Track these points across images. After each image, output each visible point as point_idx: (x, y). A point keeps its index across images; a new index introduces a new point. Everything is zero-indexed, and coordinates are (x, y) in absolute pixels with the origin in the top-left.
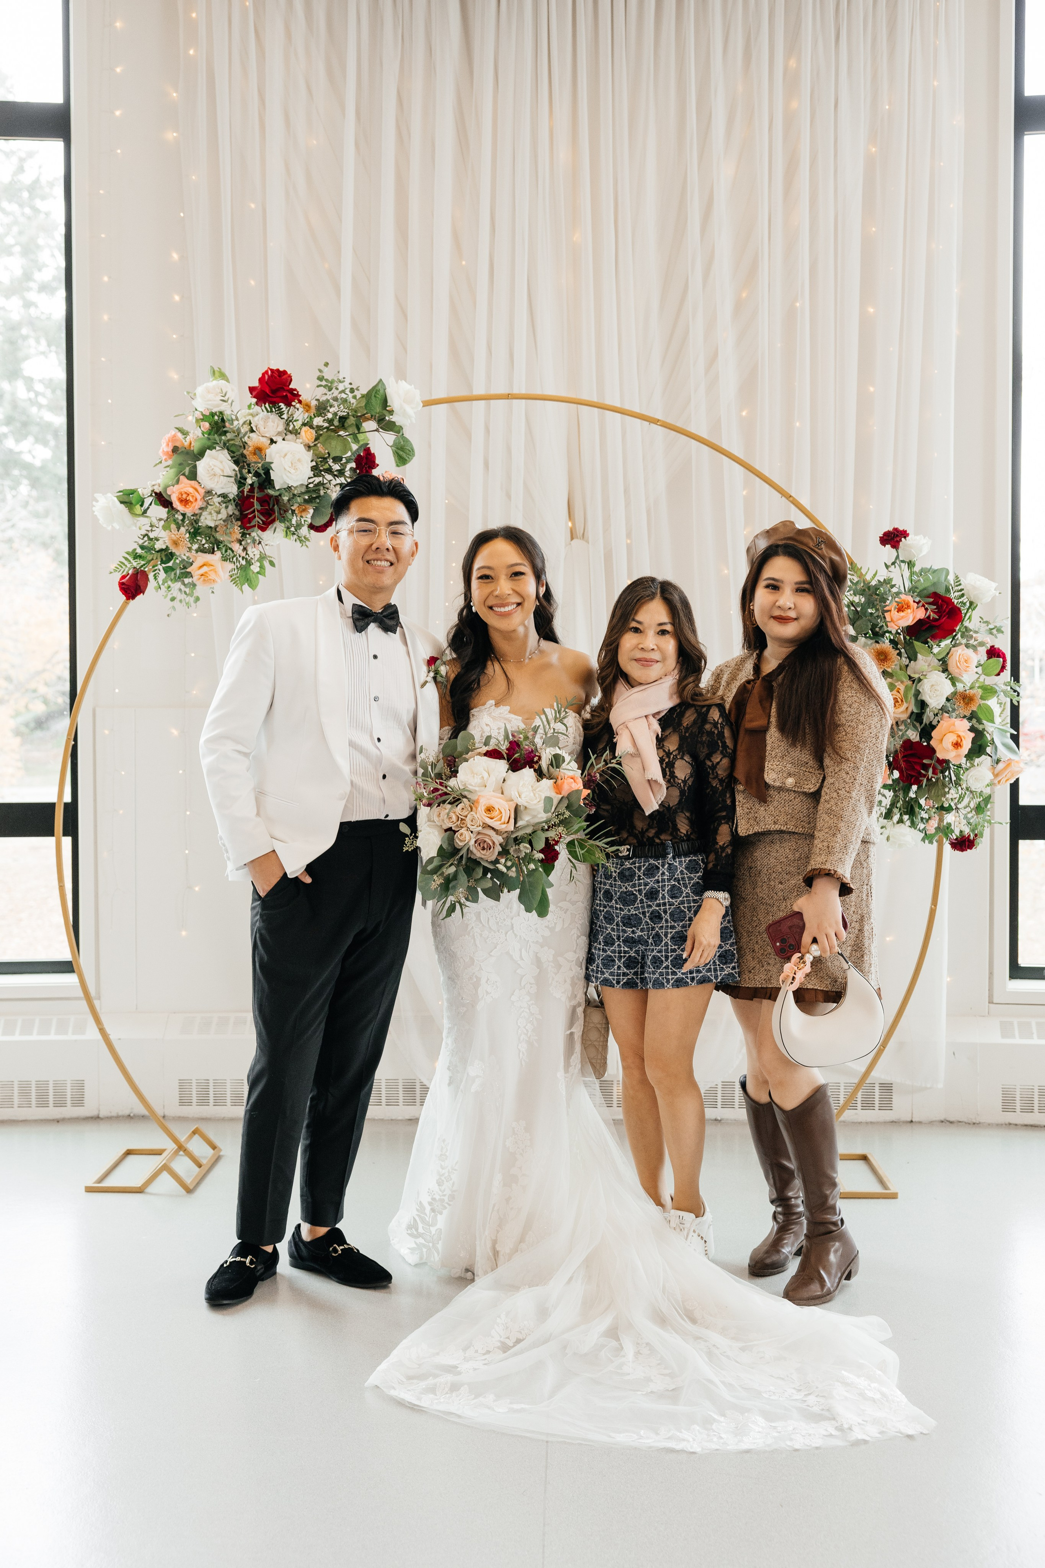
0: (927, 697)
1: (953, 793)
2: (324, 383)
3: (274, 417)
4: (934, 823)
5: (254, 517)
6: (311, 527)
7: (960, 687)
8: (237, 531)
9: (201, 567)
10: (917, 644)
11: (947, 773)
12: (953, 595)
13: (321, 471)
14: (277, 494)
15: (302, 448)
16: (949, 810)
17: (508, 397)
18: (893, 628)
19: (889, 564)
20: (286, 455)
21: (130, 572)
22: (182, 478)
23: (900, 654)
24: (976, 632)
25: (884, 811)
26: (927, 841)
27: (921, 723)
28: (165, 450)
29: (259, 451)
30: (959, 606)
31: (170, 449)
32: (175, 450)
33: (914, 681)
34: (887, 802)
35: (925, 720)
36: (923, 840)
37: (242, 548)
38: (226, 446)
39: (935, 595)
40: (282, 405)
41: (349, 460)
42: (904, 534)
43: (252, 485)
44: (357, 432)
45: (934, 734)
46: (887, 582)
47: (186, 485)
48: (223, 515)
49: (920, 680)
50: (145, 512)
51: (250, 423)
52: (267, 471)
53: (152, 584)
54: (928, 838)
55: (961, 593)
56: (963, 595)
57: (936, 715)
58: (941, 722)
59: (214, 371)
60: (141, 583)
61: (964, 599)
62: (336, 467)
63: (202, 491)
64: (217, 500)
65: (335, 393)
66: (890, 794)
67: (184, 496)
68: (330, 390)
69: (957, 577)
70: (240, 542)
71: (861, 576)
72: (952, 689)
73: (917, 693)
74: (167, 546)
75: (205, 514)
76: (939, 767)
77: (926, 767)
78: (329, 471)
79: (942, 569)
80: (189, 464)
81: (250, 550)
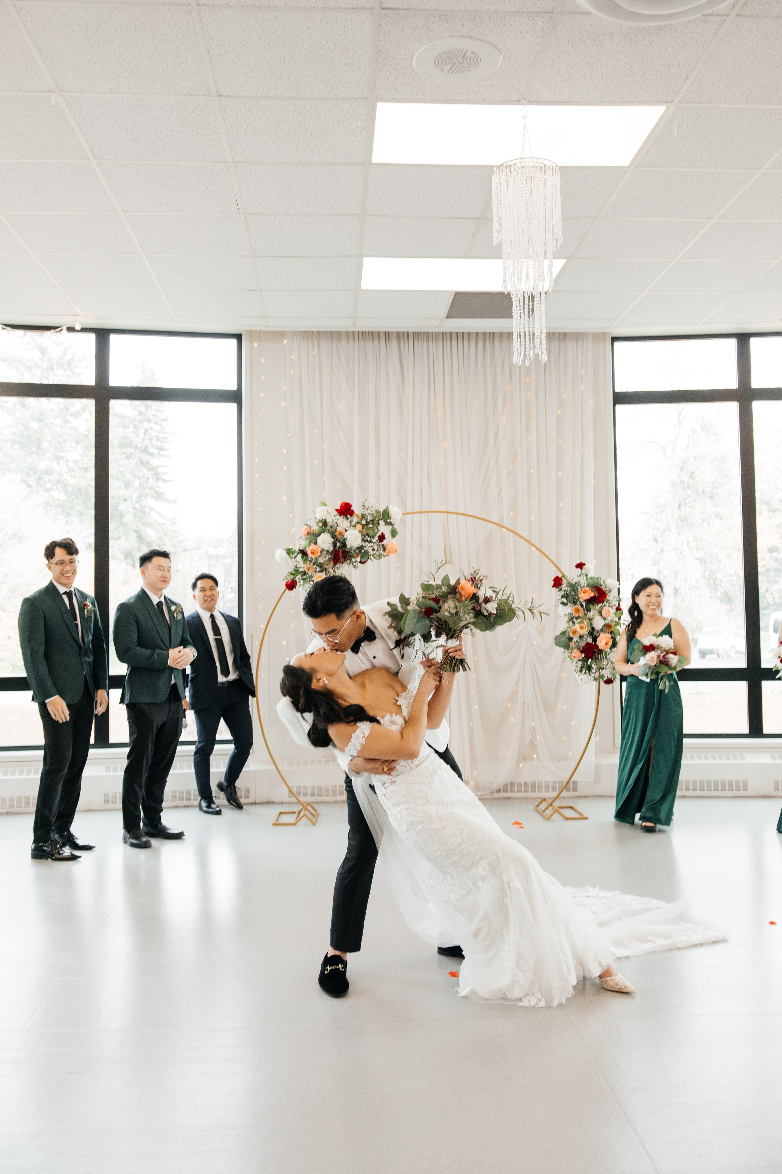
0: (595, 626)
1: (605, 662)
2: (364, 508)
3: (345, 520)
4: (597, 674)
5: (340, 559)
6: (361, 562)
7: (606, 621)
8: (332, 564)
9: (317, 578)
10: (591, 606)
11: (602, 655)
12: (603, 587)
13: (363, 541)
14: (349, 550)
15: (358, 532)
16: (603, 669)
17: (433, 512)
18: (582, 600)
19: (578, 575)
20: (352, 535)
21: (290, 580)
22: (312, 544)
23: (584, 610)
24: (612, 601)
25: (579, 669)
26: (595, 681)
27: (593, 635)
28: (304, 533)
29: (341, 533)
30: (605, 591)
31: (306, 533)
32: (308, 533)
33: (590, 620)
34: (579, 666)
35: (594, 635)
36: (594, 680)
37: (333, 570)
38: (329, 532)
39: (596, 587)
40: (349, 516)
41: (374, 537)
42: (584, 564)
43: (339, 546)
44: (377, 525)
45: (598, 640)
46: (579, 582)
47: (313, 547)
48: (327, 558)
49: (592, 619)
50: (296, 557)
51: (337, 523)
52: (345, 540)
53: (298, 584)
54: (595, 679)
55: (605, 587)
56: (606, 587)
57: (598, 632)
58: (600, 636)
59: (322, 503)
60: (295, 584)
61: (607, 589)
62: (369, 539)
63: (320, 550)
64: (325, 552)
65: (369, 511)
66: (580, 663)
67: (313, 551)
68: (367, 509)
69: (604, 580)
70: (332, 568)
71: (567, 580)
72: (604, 623)
73: (591, 624)
74: (305, 571)
75: (320, 558)
76: (599, 652)
77: (595, 652)
78: (366, 541)
79: (599, 578)
80: (314, 539)
81: (337, 571)
